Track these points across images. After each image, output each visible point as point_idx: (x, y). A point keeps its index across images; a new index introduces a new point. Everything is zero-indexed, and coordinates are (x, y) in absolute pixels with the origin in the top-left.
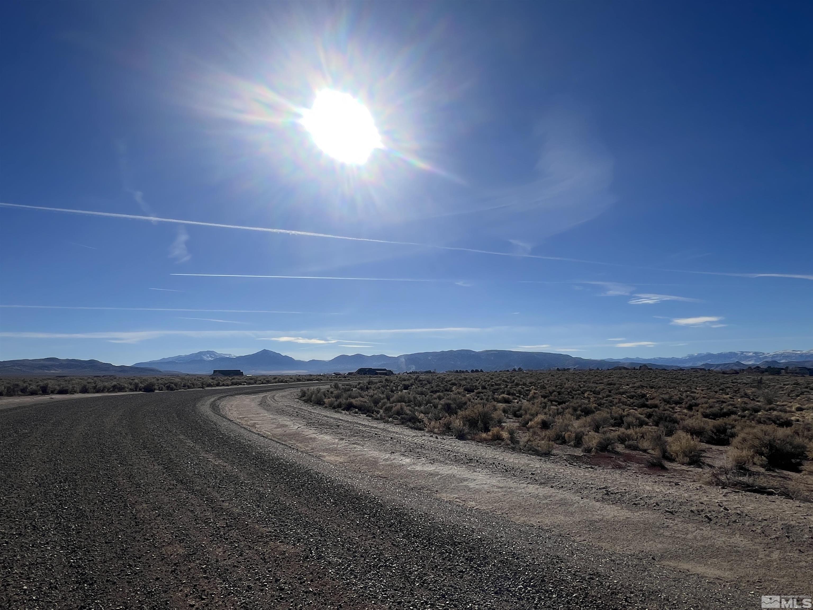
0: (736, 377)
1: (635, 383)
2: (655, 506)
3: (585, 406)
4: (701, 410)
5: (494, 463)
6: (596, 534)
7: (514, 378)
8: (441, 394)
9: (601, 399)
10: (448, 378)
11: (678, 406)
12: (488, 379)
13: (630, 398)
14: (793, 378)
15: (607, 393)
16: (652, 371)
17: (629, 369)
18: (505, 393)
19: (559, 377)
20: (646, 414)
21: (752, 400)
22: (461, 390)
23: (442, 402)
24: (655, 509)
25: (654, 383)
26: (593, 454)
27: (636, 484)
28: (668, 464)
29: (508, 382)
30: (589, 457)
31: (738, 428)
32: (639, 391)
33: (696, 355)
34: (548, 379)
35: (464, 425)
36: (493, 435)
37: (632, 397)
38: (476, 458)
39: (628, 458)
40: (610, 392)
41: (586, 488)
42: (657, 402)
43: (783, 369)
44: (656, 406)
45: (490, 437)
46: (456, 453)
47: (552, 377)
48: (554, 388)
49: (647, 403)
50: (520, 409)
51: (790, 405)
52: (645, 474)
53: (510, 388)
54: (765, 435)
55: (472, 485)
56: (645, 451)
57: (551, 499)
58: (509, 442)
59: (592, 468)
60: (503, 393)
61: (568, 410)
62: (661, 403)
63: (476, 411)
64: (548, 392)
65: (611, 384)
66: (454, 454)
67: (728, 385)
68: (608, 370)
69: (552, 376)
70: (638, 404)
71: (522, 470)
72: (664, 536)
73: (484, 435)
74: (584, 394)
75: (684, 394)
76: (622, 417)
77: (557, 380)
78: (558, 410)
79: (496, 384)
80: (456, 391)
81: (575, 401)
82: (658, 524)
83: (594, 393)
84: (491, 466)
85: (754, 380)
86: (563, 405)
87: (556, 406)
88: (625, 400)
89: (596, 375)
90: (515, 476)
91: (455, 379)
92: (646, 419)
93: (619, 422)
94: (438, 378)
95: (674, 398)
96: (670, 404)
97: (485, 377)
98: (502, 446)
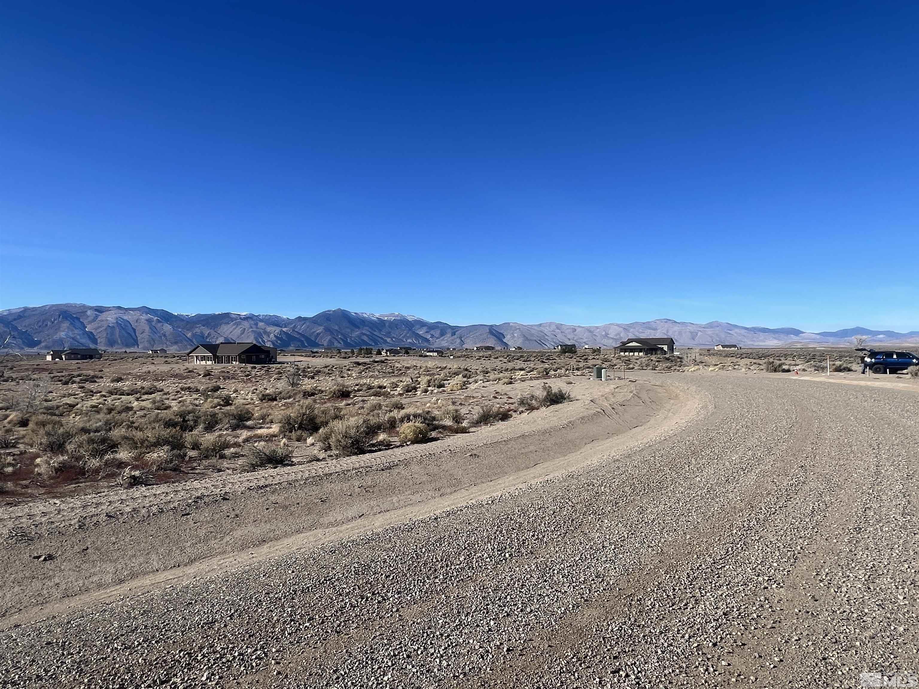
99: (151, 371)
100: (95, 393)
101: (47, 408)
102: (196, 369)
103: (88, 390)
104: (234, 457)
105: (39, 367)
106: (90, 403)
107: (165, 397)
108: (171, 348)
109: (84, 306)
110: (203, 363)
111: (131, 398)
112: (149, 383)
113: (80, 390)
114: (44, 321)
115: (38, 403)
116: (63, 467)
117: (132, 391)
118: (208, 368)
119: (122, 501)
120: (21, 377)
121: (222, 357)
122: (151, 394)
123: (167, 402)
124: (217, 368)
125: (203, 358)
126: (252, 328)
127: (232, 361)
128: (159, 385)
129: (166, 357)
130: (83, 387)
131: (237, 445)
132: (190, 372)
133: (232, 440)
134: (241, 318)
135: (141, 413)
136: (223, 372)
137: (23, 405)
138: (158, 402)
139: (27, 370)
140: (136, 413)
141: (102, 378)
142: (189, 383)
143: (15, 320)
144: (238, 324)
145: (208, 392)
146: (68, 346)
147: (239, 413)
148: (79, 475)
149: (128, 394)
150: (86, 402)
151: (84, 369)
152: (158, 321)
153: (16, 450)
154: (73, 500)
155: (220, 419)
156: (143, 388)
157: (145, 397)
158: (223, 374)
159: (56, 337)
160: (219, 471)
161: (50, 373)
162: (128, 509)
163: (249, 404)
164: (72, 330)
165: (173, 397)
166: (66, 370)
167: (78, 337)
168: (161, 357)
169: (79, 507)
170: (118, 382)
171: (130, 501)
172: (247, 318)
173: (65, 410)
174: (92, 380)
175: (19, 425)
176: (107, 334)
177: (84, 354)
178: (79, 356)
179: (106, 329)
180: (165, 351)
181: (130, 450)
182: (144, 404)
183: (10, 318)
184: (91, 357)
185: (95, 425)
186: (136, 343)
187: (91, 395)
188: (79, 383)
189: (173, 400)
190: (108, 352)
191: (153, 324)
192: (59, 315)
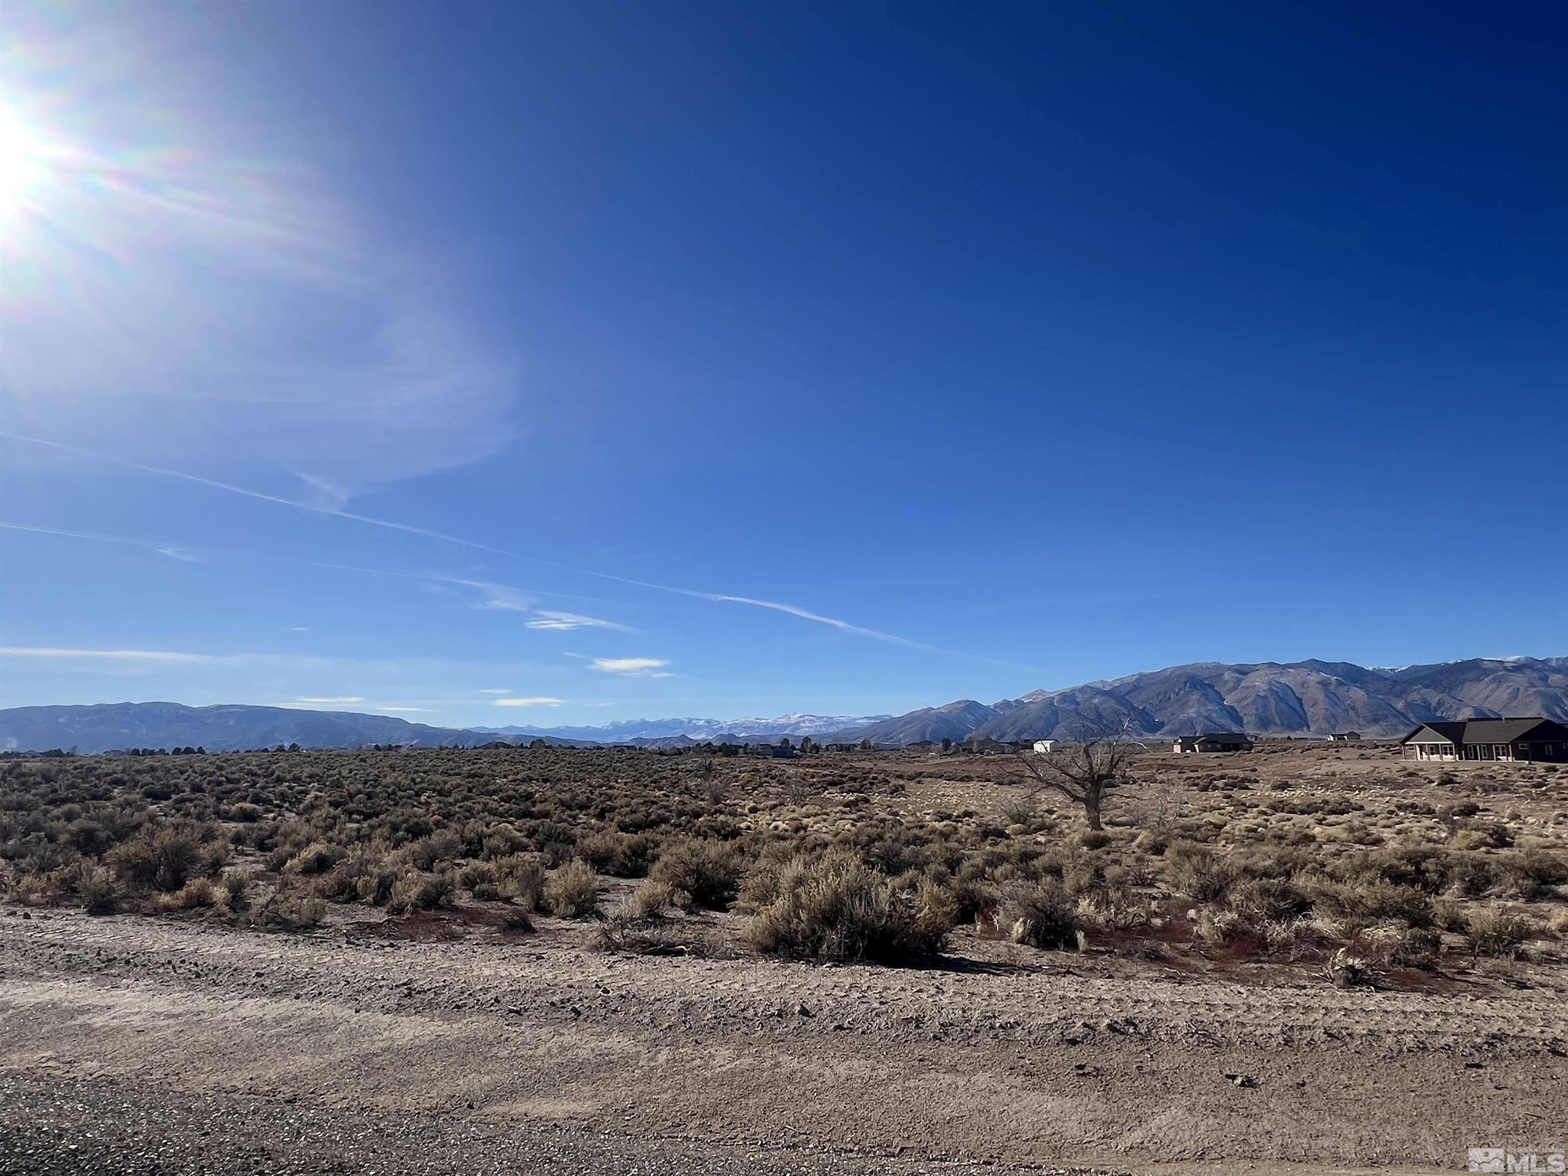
0: (676, 760)
1: (518, 773)
2: (492, 1004)
3: (416, 820)
4: (618, 818)
5: (170, 962)
6: (371, 1082)
7: (274, 766)
8: (76, 807)
9: (451, 804)
10: (105, 768)
11: (584, 812)
12: (211, 769)
13: (506, 802)
14: (752, 761)
15: (465, 793)
16: (550, 751)
17: (513, 747)
18: (248, 799)
19: (377, 763)
20: (528, 830)
21: (695, 798)
22: (135, 796)
23: (73, 827)
24: (491, 1011)
25: (551, 773)
26: (407, 916)
27: (468, 967)
28: (538, 922)
29: (260, 776)
30: (396, 924)
31: (664, 846)
32: (522, 788)
33: (624, 722)
34: (352, 767)
35: (119, 877)
36: (189, 896)
37: (508, 799)
38: (125, 955)
39: (472, 917)
40: (470, 791)
41: (369, 989)
42: (549, 807)
43: (741, 747)
44: (547, 815)
45: (180, 903)
46: (73, 948)
47: (363, 763)
48: (360, 786)
49: (533, 809)
50: (275, 831)
51: (743, 803)
52: (494, 945)
53: (263, 788)
54: (693, 856)
55: (98, 1021)
56: (508, 900)
57: (290, 1024)
58: (226, 909)
59: (392, 945)
60: (244, 799)
61: (379, 830)
62: (556, 809)
63: (156, 844)
64: (346, 794)
65: (474, 776)
66: (67, 952)
67: (664, 774)
68: (475, 748)
69: (362, 760)
70: (517, 812)
71: (236, 970)
72: (497, 1057)
73: (165, 899)
74: (420, 796)
75: (597, 792)
76: (481, 838)
77: (370, 770)
78: (359, 830)
79: (229, 781)
80: (122, 799)
81: (399, 810)
82: (491, 1038)
83: (440, 795)
84: (161, 971)
85: (701, 765)
86: (374, 821)
87: (358, 822)
88: (495, 805)
89: (450, 757)
90: (217, 985)
91: (123, 771)
92: (525, 840)
93: (474, 848)
94: (76, 768)
95: (579, 798)
96: (571, 810)
97: (205, 764)
98: (205, 920)
99: (1337, 773)
100: (1249, 807)
101: (1185, 828)
102: (1422, 770)
103: (1239, 801)
104: (1548, 961)
105: (1164, 762)
106: (1243, 824)
107: (1368, 820)
108: (1368, 731)
109: (1218, 666)
110: (1435, 758)
111: (1309, 819)
112: (1336, 794)
113: (1226, 800)
114: (1165, 693)
115: (1171, 818)
116: (1232, 931)
117: (1309, 806)
118: (1448, 768)
119: (1347, 1012)
120: (1144, 777)
121: (1475, 748)
122: (1342, 813)
123: (1373, 830)
124: (1468, 769)
125: (1434, 750)
126: (1534, 686)
127: (1498, 754)
128: (1355, 797)
129: (1361, 747)
130: (1229, 797)
131: (1544, 934)
132: (1410, 774)
133: (1535, 924)
134: (1506, 669)
135: (1332, 848)
136: (1481, 777)
137: (1153, 820)
138: (1359, 830)
139: (1150, 766)
140: (1320, 846)
141: (1257, 782)
142: (1412, 796)
143: (1129, 693)
144: (1499, 681)
145: (1454, 815)
146: (1202, 731)
147: (1536, 865)
148: (1258, 947)
149: (1303, 812)
150: (1237, 822)
151: (1228, 767)
152: (1341, 684)
153: (1156, 890)
154: (1264, 992)
155: (1496, 875)
156: (1326, 802)
157: (1332, 818)
158: (1482, 781)
159: (1182, 717)
160: (1522, 986)
161: (1180, 773)
162: (1360, 1029)
163: (1554, 846)
164: (1205, 705)
165: (1384, 822)
166: (1203, 767)
167: (1214, 715)
168: (1352, 747)
169: (1279, 1007)
170: (1283, 790)
171: (1359, 1014)
172: (1519, 668)
173: (1210, 833)
174: (1243, 785)
175: (1151, 851)
176: (1257, 709)
177: (1227, 742)
178: (1219, 746)
179: (1254, 701)
180: (1358, 736)
181: (1334, 918)
182: (1332, 830)
183: (1123, 691)
184: (1236, 747)
185: (1262, 864)
186: (1303, 722)
187: (1243, 810)
188: (1223, 789)
189: (1384, 827)
190: (1261, 739)
191: (1332, 688)
192: (1186, 683)
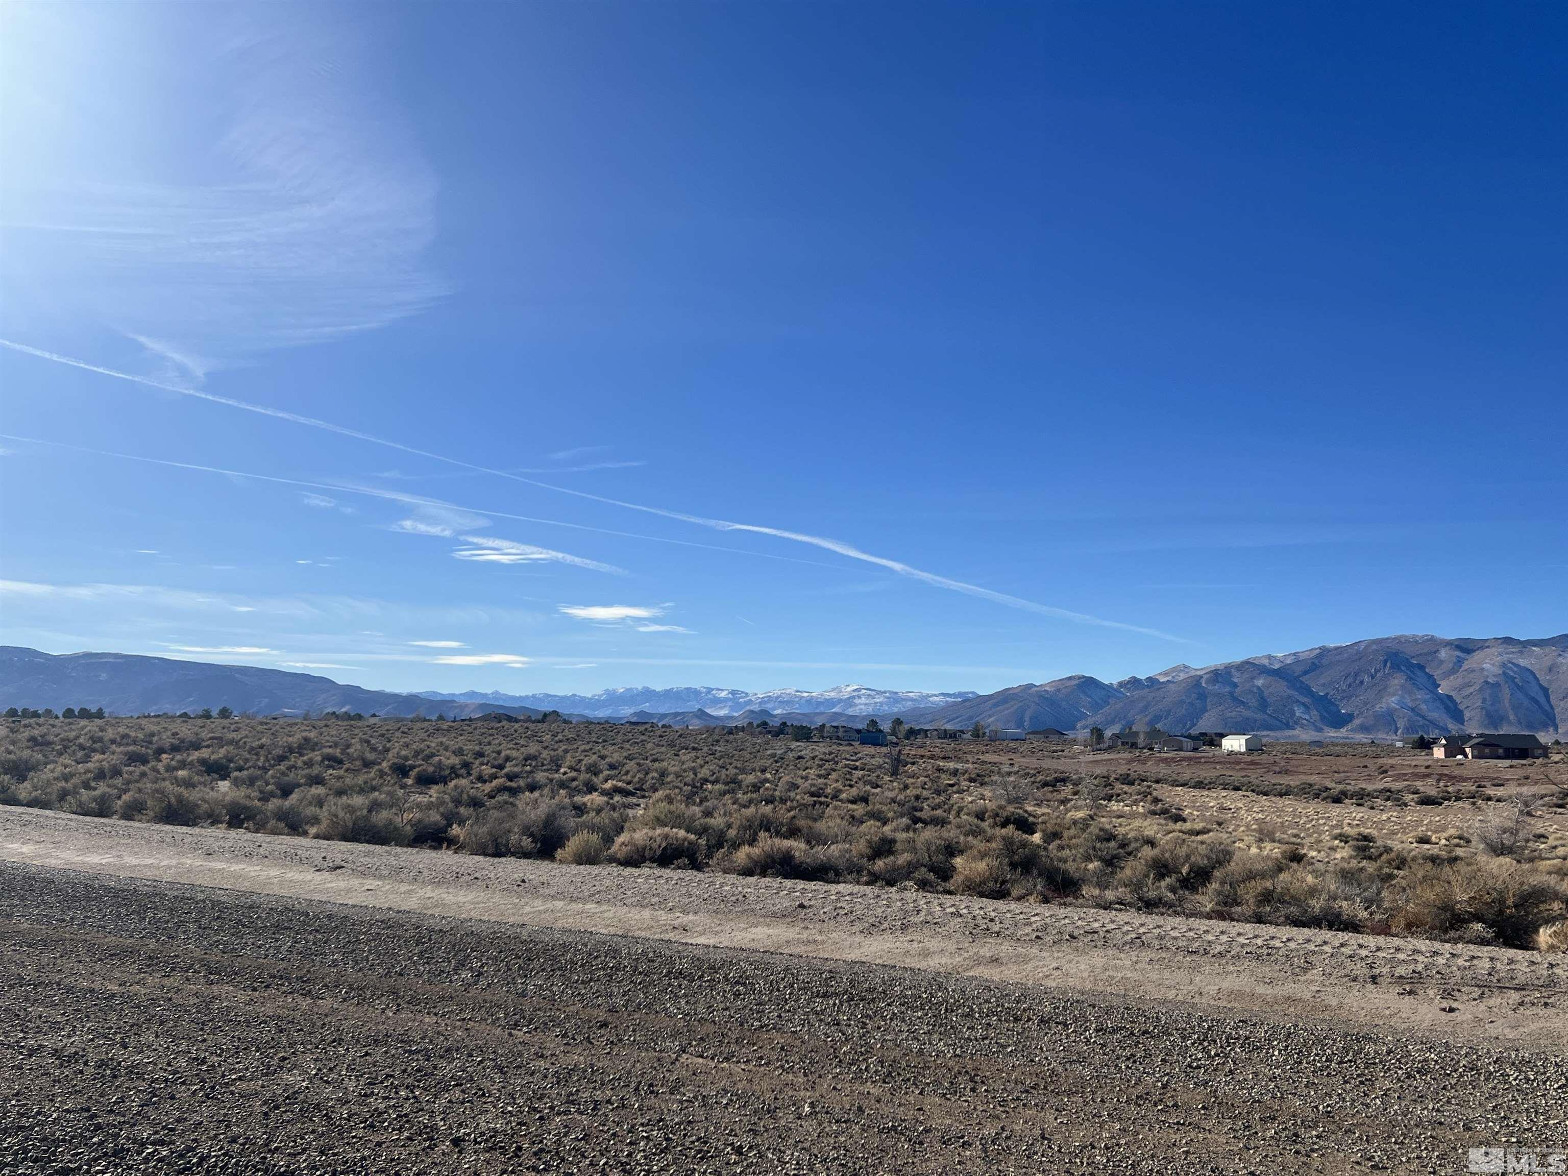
114: (1356, 675)
143: (1306, 673)
164: (1411, 692)
167: (1423, 707)
176: (1484, 700)
177: (1509, 746)
183: (1298, 670)
184: (1523, 754)
186: (1549, 720)
192: (1385, 662)
